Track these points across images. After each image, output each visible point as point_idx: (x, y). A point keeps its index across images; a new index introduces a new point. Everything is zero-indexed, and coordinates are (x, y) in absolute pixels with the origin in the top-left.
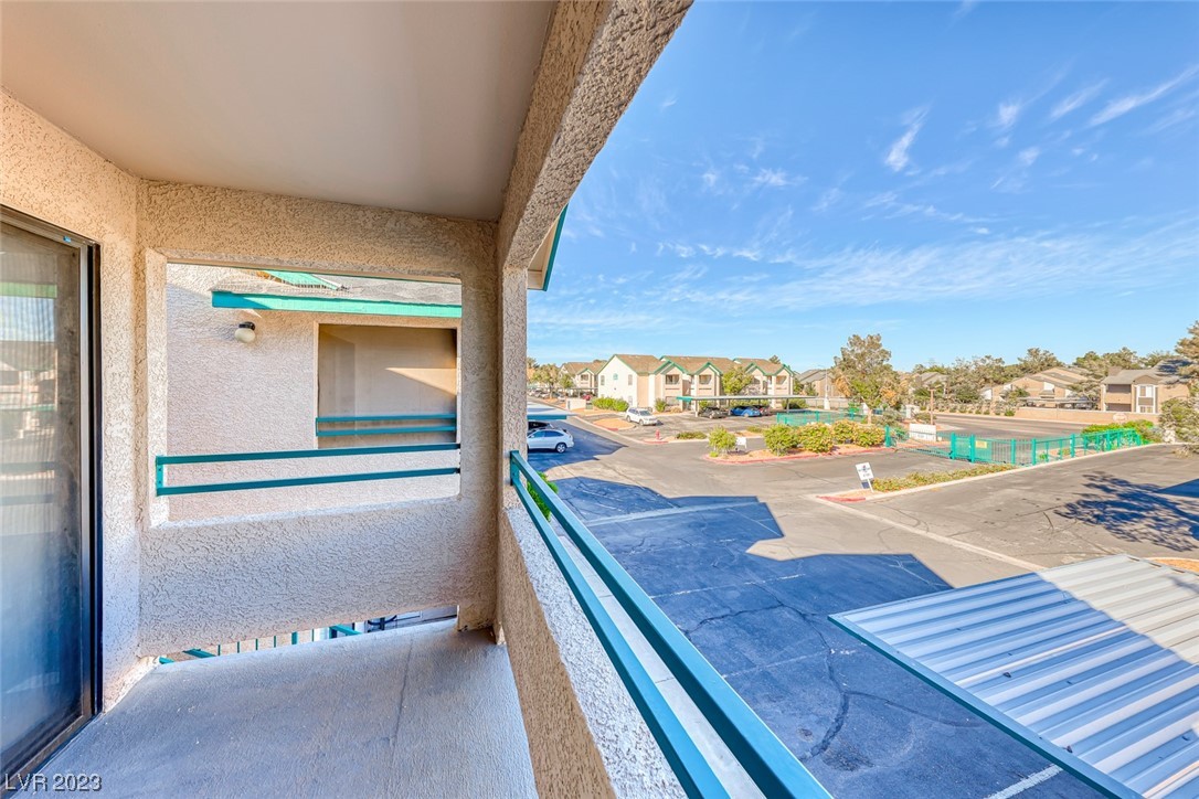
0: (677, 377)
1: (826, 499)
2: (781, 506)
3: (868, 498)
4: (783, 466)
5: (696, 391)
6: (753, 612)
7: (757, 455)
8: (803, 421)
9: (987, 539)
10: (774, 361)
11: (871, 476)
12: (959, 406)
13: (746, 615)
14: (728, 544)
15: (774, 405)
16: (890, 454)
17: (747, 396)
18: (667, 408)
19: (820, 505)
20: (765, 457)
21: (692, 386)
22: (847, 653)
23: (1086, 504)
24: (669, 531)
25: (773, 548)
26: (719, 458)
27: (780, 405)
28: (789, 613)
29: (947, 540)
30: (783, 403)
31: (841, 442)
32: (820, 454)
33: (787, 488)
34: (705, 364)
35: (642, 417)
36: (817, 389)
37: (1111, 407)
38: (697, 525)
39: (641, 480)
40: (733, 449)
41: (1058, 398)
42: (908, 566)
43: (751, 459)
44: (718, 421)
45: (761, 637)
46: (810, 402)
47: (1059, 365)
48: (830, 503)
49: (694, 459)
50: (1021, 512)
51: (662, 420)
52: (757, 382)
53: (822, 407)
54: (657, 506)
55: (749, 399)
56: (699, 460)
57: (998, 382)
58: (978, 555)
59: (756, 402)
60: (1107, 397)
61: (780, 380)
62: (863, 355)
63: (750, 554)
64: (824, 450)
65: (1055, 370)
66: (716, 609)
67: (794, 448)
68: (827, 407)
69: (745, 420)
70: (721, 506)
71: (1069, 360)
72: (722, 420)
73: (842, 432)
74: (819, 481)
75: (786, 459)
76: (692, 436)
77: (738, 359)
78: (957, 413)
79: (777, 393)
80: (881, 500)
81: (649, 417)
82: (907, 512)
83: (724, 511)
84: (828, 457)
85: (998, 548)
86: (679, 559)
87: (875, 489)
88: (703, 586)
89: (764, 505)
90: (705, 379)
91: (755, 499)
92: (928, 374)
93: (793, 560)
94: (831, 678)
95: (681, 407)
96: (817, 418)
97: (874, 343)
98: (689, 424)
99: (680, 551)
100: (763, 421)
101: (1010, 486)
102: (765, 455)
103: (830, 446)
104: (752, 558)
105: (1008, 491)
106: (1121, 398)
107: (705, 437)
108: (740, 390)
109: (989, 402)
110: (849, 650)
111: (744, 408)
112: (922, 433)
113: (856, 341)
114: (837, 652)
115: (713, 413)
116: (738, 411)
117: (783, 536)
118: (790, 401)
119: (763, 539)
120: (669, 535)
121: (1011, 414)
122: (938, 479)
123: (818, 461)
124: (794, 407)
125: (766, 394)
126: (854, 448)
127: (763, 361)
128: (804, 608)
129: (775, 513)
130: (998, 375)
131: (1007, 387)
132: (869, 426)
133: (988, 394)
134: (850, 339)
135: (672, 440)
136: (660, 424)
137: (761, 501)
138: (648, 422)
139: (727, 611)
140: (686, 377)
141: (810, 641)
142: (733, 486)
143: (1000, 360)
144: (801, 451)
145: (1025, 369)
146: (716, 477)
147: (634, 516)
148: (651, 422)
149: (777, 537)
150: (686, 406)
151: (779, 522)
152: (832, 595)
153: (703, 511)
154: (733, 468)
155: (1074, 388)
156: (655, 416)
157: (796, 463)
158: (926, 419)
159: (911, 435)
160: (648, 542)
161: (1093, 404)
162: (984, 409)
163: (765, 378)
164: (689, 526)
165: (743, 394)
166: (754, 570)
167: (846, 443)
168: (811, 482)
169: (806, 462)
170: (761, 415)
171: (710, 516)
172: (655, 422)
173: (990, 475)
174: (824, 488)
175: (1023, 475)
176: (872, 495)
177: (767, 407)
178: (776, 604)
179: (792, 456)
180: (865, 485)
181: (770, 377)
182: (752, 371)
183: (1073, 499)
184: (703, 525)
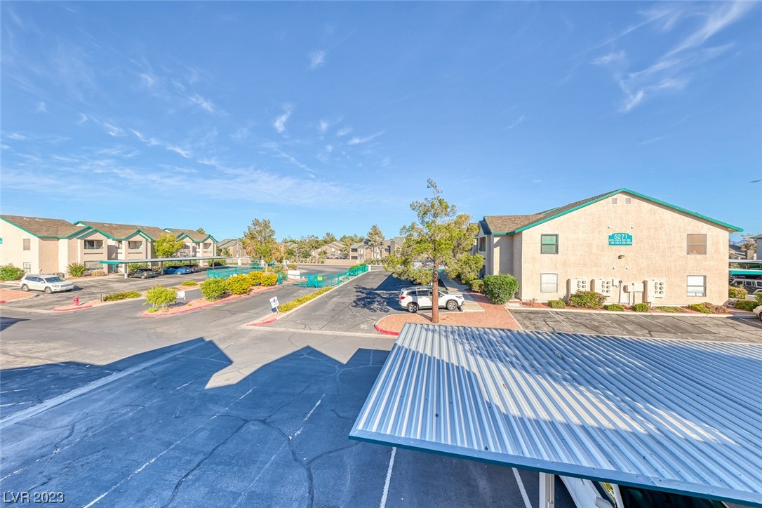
0: (100, 243)
1: (254, 325)
2: (224, 340)
3: (277, 319)
4: (217, 309)
5: (123, 254)
6: (224, 443)
7: (195, 303)
8: (226, 274)
9: (334, 326)
10: (200, 232)
11: (278, 305)
12: (304, 259)
13: (220, 448)
14: (185, 389)
15: (202, 264)
16: (280, 289)
17: (179, 258)
18: (85, 273)
19: (251, 330)
20: (203, 304)
21: (119, 251)
22: (299, 432)
23: (359, 300)
24: (111, 402)
25: (226, 376)
26: (160, 312)
27: (207, 264)
28: (254, 425)
29: (320, 332)
30: (209, 262)
31: (253, 285)
32: (242, 296)
33: (225, 324)
34: (135, 231)
35: (49, 285)
36: (231, 252)
37: (353, 258)
38: (147, 383)
39: (57, 355)
40: (173, 303)
41: (337, 255)
42: (309, 354)
43: (191, 307)
44: (152, 280)
45: (238, 462)
46: (228, 261)
47: (336, 240)
48: (257, 328)
49: (129, 318)
50: (341, 309)
51: (79, 285)
52: (186, 247)
53: (237, 264)
54: (86, 380)
55: (181, 261)
56: (136, 318)
57: (317, 248)
58: (334, 336)
59: (188, 263)
60: (352, 254)
61: (206, 246)
62: (261, 231)
63: (208, 389)
64: (244, 293)
65: (335, 242)
66: (189, 462)
67: (224, 294)
68: (240, 263)
69: (178, 277)
70: (170, 355)
71: (338, 239)
72: (156, 279)
73: (254, 279)
74: (246, 314)
75: (219, 303)
76: (123, 296)
77: (169, 229)
78: (303, 263)
79: (203, 255)
80: (284, 318)
81: (60, 284)
82: (299, 322)
83: (174, 359)
84: (247, 297)
85: (340, 329)
86: (131, 430)
87: (280, 311)
88: (168, 444)
89: (211, 342)
90: (133, 245)
91: (202, 339)
92: (289, 244)
93: (244, 379)
94: (296, 460)
95: (106, 270)
96: (236, 271)
97: (266, 225)
98: (117, 286)
99: (132, 419)
100: (195, 276)
101: (334, 297)
102: (203, 302)
103: (248, 289)
104: (211, 393)
105: (334, 299)
106: (355, 254)
107: (138, 296)
108: (172, 253)
109: (315, 257)
110: (299, 430)
111: (176, 268)
112: (294, 275)
113: (256, 223)
114: (293, 436)
115: (145, 274)
116: (170, 270)
117: (231, 362)
118: (215, 261)
119: (217, 371)
120: (112, 406)
121: (323, 262)
122: (307, 300)
123: (241, 301)
124: (217, 265)
125: (195, 256)
126: (262, 289)
127: (191, 232)
128: (263, 414)
129: (222, 346)
130: (316, 245)
131: (320, 250)
132: (267, 274)
133: (314, 253)
134: (253, 221)
135: (97, 304)
136: (77, 289)
137: (207, 340)
138: (59, 289)
139: (201, 457)
140: (111, 242)
141: (275, 439)
142: (178, 334)
143: (317, 238)
144: (229, 295)
145: (326, 242)
146: (158, 330)
147: (50, 403)
148: (64, 288)
149: (229, 365)
150: (112, 269)
151: (227, 352)
152: (277, 393)
153: (152, 366)
154: (175, 319)
155: (341, 250)
156: (69, 282)
157: (228, 304)
158: (294, 268)
159: (289, 276)
160: (80, 427)
161: (346, 257)
162: (313, 261)
163: (194, 244)
164: (137, 387)
165: (175, 257)
166: (216, 403)
167: (257, 285)
168: (241, 316)
169: (235, 302)
170: (192, 272)
171: (160, 368)
172: (71, 287)
173: (326, 293)
174: (251, 318)
175: (336, 291)
176: (279, 316)
177: (197, 266)
178: (242, 423)
179: (224, 299)
180: (274, 310)
181: (198, 243)
182: (183, 238)
183: (355, 298)
184: (154, 380)
